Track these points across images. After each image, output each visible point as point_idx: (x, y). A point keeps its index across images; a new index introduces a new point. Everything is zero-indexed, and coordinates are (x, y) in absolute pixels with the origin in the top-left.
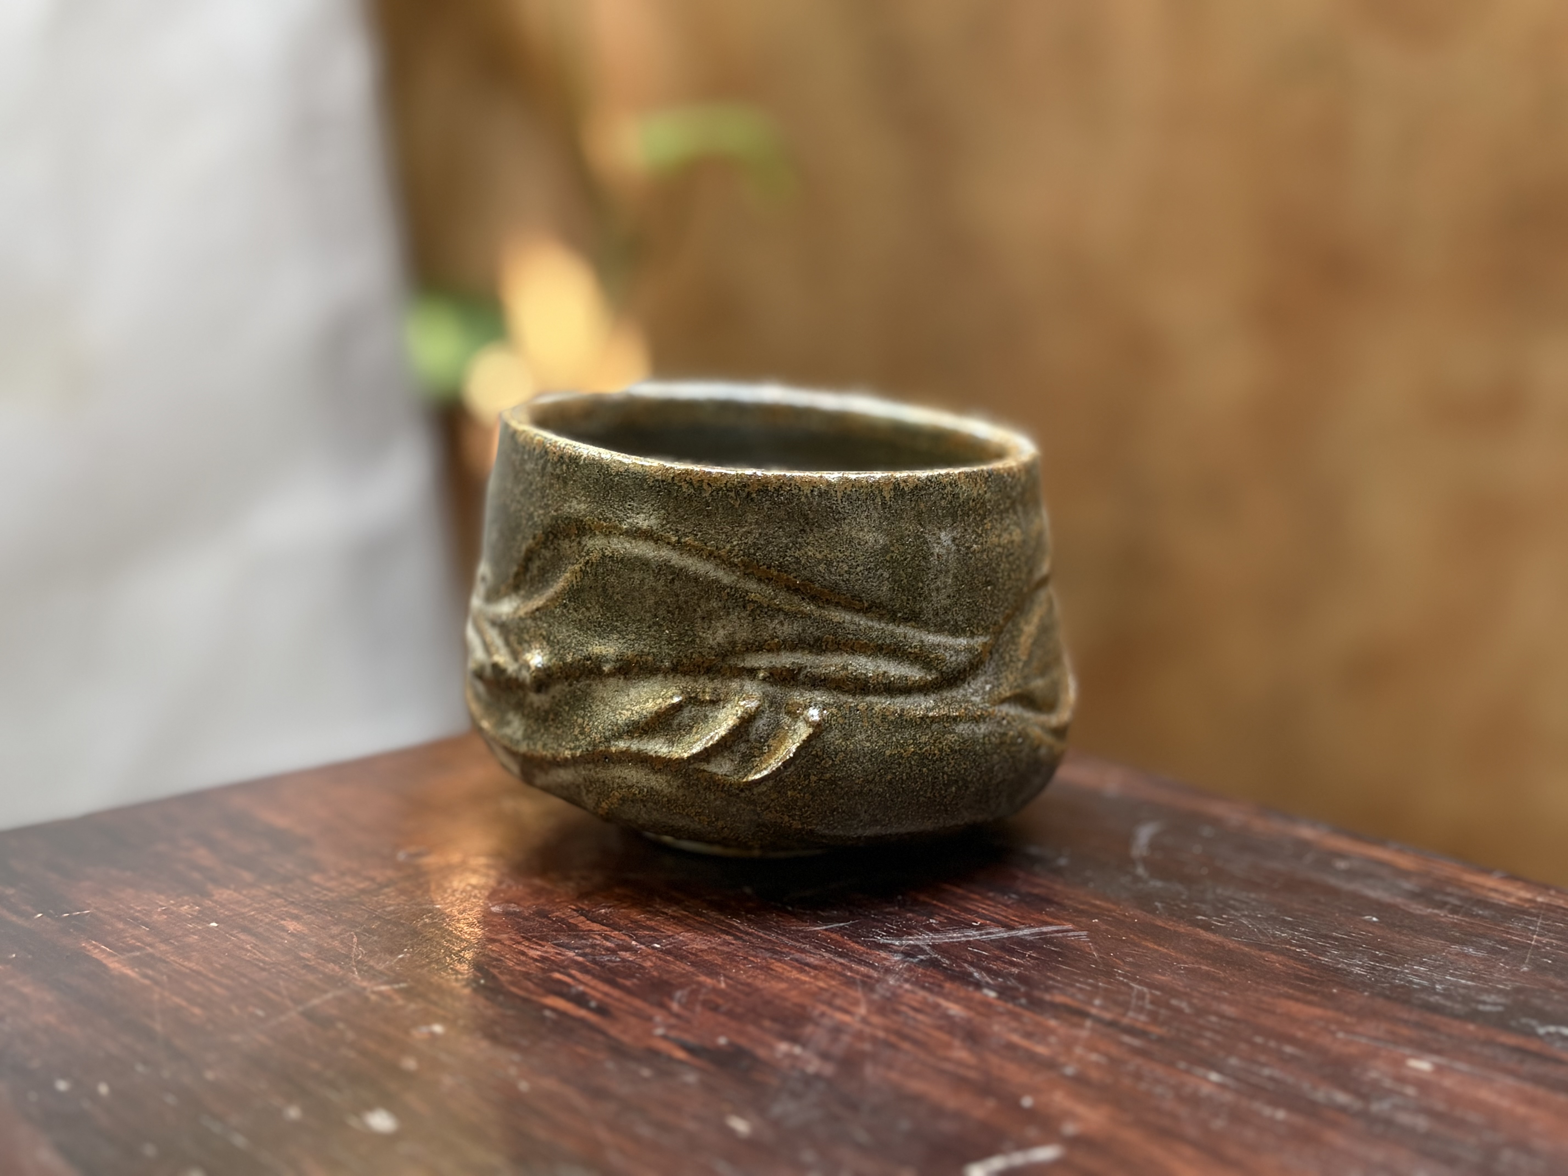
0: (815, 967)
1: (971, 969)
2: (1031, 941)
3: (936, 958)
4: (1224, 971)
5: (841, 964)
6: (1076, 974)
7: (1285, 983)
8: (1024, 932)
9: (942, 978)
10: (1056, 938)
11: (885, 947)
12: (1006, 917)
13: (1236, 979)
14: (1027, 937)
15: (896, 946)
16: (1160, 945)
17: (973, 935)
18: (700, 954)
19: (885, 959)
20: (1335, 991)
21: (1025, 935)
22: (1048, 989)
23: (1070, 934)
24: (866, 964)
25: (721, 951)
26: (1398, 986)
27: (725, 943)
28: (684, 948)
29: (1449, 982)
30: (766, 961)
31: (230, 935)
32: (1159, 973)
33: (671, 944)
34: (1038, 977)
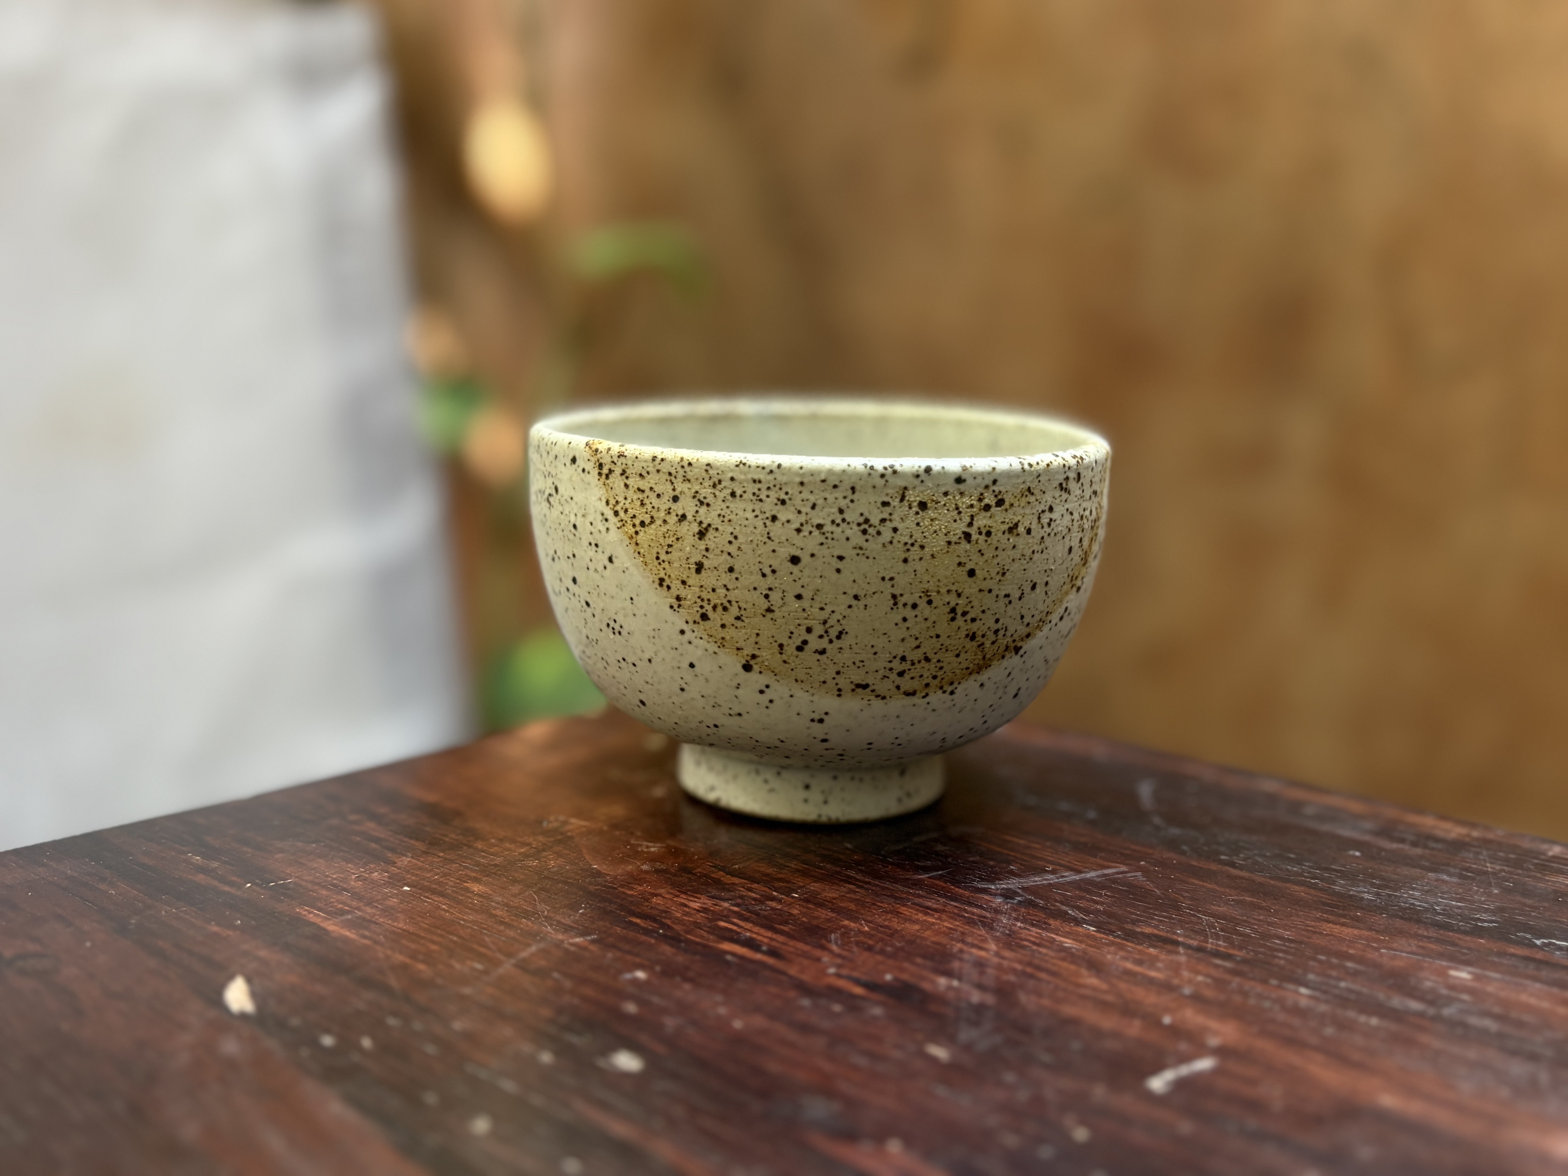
1: (1064, 908)
2: (1100, 882)
3: (1031, 899)
4: (1264, 901)
5: (955, 906)
6: (1150, 908)
7: (1316, 909)
8: (1091, 875)
9: (1044, 916)
10: (1119, 878)
11: (985, 891)
12: (1069, 862)
13: (1277, 907)
14: (1095, 879)
15: (993, 889)
16: (1203, 881)
17: (1051, 878)
18: (834, 901)
19: (990, 901)
20: (1360, 913)
21: (1093, 877)
22: (1134, 922)
23: (1129, 875)
24: (977, 906)
25: (850, 898)
26: (1406, 909)
27: (851, 891)
28: (818, 896)
29: (1444, 904)
30: (893, 906)
31: (424, 897)
32: (1214, 905)
33: (806, 893)
34: (1120, 912)
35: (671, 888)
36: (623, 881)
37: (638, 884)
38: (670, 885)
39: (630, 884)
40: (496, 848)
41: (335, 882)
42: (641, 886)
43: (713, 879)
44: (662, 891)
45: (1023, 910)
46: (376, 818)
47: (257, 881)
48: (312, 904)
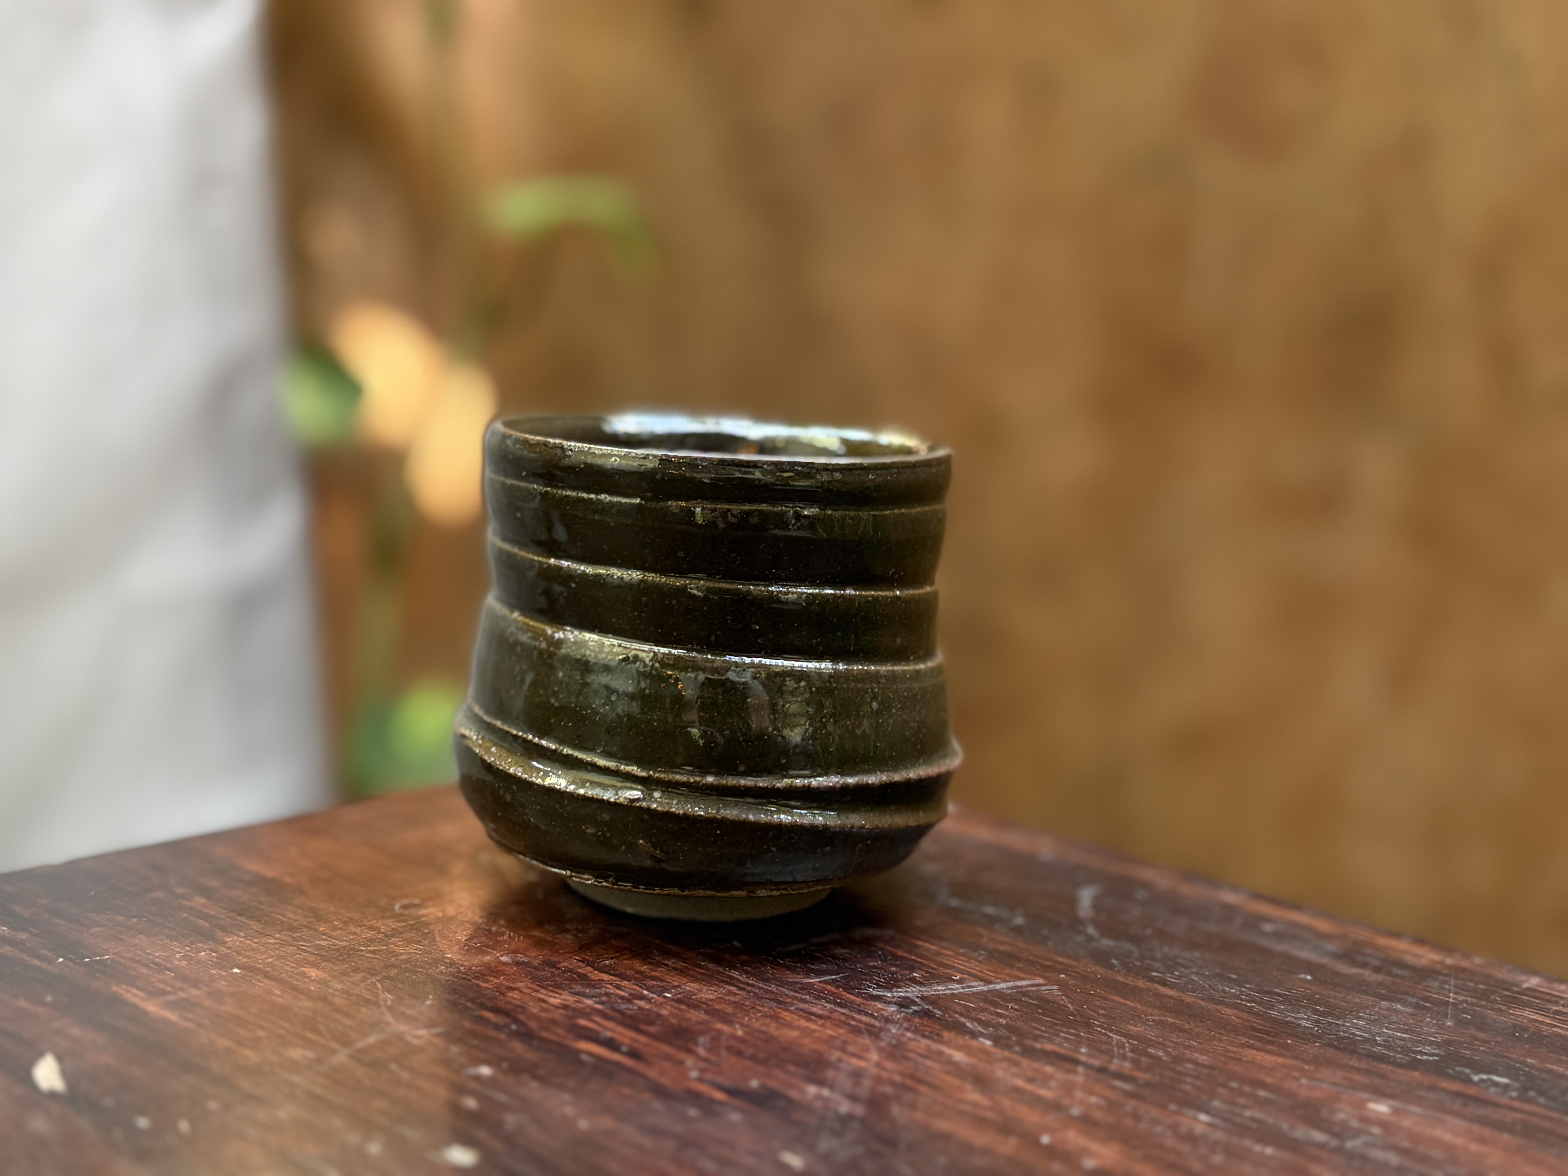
0: (820, 1017)
1: (963, 1020)
3: (928, 1009)
4: (1189, 1023)
5: (843, 1014)
6: (1058, 1025)
7: (1244, 1035)
8: (1001, 986)
9: (939, 1028)
11: (879, 998)
13: (1200, 1030)
15: (891, 997)
16: (1125, 999)
17: (956, 988)
18: (710, 1003)
19: (883, 1009)
20: (1289, 1041)
21: (1003, 988)
22: (1036, 1038)
23: (1043, 988)
24: (866, 1014)
25: (729, 1000)
26: (1343, 1038)
27: (731, 993)
28: (693, 997)
29: (1387, 1035)
30: (774, 1011)
31: (256, 980)
32: (1131, 1024)
33: (680, 993)
34: (1025, 1027)
35: (531, 983)
36: (478, 973)
37: (495, 977)
38: (531, 979)
39: (486, 976)
40: (339, 932)
41: (157, 960)
42: (497, 978)
43: (580, 975)
44: (520, 985)
45: (917, 1020)
46: (207, 893)
47: (71, 956)
48: (131, 981)
